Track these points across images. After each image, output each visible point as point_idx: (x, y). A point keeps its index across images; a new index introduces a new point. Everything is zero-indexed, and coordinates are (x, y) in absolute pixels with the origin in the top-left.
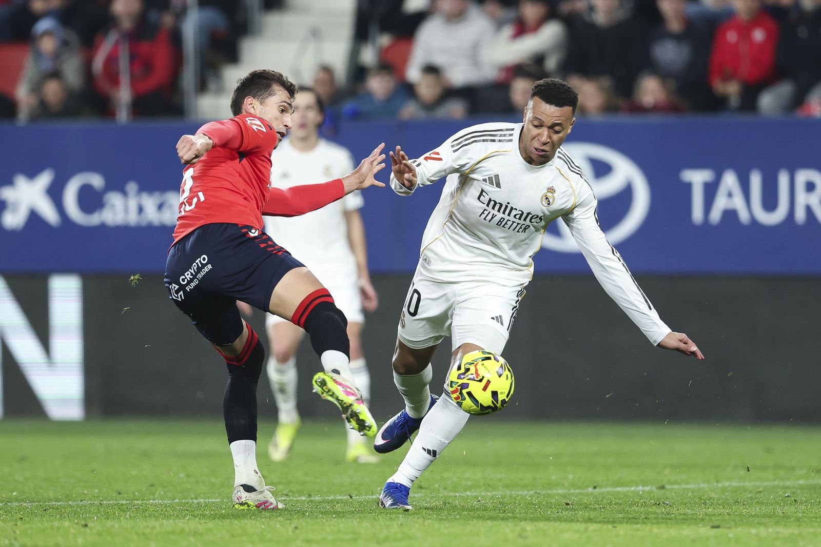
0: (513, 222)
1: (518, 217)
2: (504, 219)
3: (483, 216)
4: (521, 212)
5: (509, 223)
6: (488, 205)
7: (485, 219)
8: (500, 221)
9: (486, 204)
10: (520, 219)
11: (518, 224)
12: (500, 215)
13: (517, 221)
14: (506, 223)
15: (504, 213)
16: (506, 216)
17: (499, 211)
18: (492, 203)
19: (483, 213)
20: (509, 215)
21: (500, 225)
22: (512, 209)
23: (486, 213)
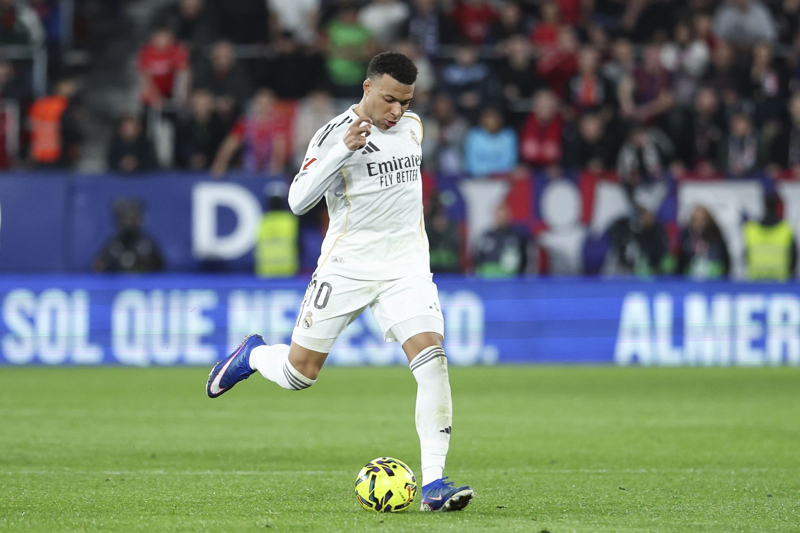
0: (407, 172)
1: (408, 165)
2: (399, 173)
3: (384, 184)
4: (407, 159)
5: (405, 174)
6: (381, 172)
7: (387, 185)
8: (398, 178)
9: (379, 172)
10: (410, 166)
11: (411, 171)
12: (394, 173)
13: (409, 169)
14: (403, 177)
15: (396, 169)
16: (399, 170)
17: (392, 170)
18: (383, 166)
19: (382, 182)
20: (401, 167)
21: (400, 182)
22: (399, 160)
23: (383, 179)
